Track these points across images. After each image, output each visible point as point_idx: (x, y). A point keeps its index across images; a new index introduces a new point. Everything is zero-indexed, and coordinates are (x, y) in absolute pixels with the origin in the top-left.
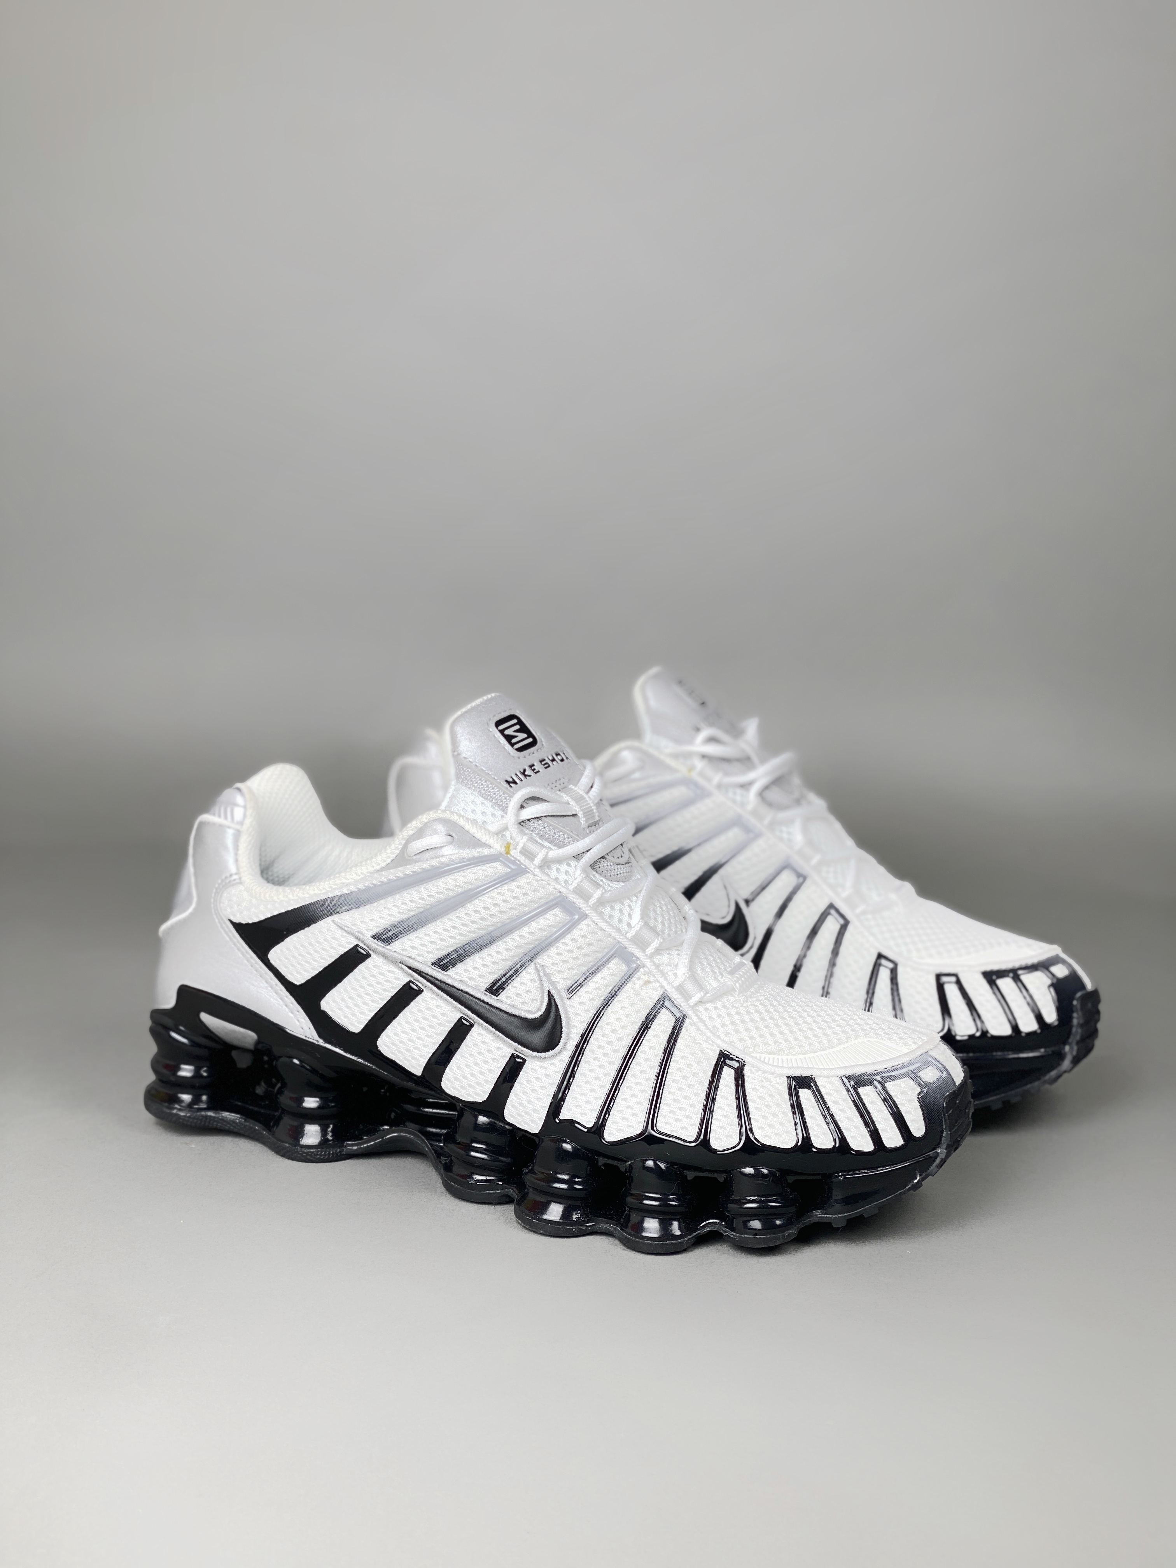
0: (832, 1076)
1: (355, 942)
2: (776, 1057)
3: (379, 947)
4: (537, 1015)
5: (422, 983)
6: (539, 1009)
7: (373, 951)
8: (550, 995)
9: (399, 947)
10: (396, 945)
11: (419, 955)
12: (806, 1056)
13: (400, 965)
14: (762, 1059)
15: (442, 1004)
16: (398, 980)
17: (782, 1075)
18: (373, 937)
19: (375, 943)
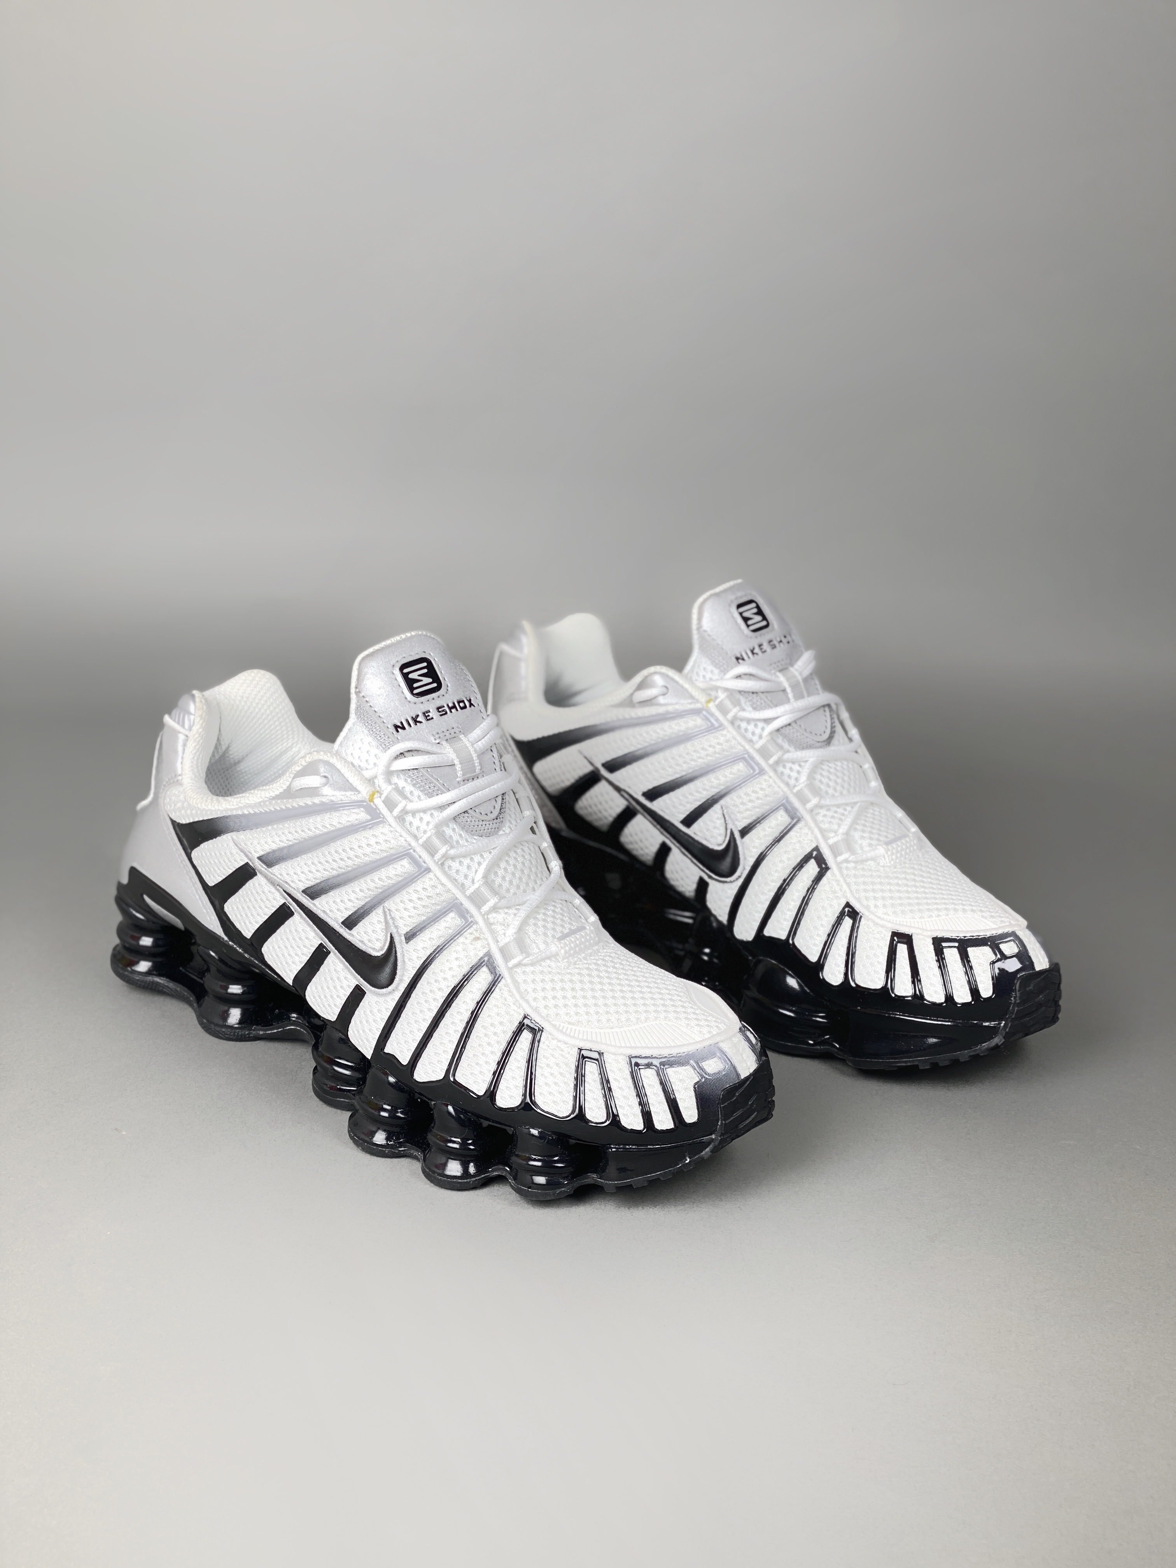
0: (621, 1054)
1: (246, 860)
2: (574, 1027)
3: (262, 869)
4: (379, 954)
5: (294, 907)
6: (382, 949)
7: (259, 872)
8: (392, 937)
9: (279, 871)
10: (276, 870)
11: (293, 882)
12: (602, 1031)
13: (278, 887)
14: (561, 1028)
15: (308, 929)
16: (277, 901)
17: (574, 1046)
18: (260, 858)
19: (260, 865)
